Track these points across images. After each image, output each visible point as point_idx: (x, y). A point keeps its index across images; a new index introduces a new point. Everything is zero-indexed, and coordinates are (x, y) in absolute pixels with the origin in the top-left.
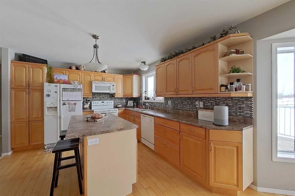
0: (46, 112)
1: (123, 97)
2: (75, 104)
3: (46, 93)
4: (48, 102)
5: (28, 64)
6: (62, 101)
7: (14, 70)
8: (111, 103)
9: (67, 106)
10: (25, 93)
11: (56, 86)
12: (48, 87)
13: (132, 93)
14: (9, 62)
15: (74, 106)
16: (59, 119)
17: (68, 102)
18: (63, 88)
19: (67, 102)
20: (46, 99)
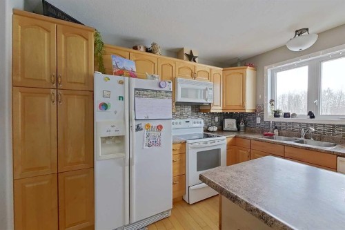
0: (100, 150)
1: (221, 111)
2: (160, 128)
3: (98, 99)
4: (104, 124)
5: (54, 23)
6: (136, 120)
7: (22, 35)
8: (200, 123)
9: (145, 132)
10: (47, 99)
11: (121, 83)
12: (103, 85)
13: (243, 103)
14: (9, 15)
15: (156, 133)
16: (127, 168)
17: (146, 123)
18: (136, 89)
19: (143, 124)
20: (99, 115)
